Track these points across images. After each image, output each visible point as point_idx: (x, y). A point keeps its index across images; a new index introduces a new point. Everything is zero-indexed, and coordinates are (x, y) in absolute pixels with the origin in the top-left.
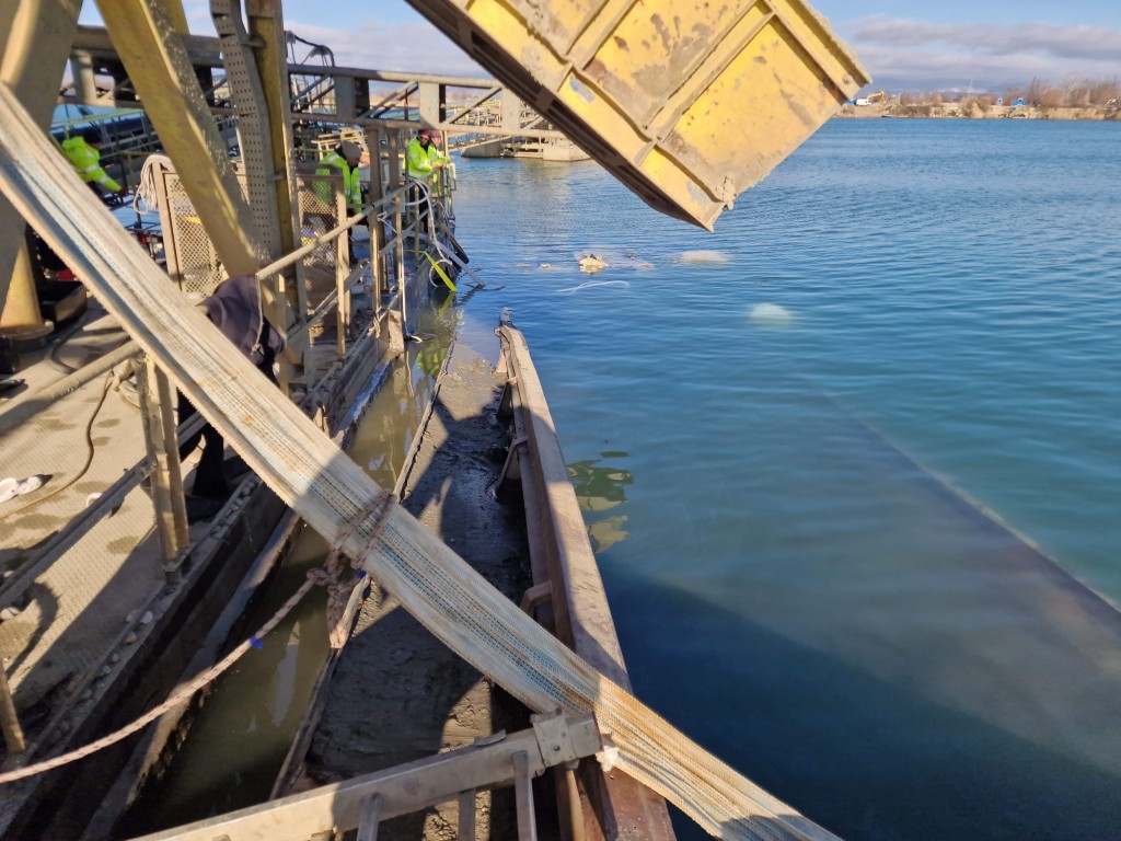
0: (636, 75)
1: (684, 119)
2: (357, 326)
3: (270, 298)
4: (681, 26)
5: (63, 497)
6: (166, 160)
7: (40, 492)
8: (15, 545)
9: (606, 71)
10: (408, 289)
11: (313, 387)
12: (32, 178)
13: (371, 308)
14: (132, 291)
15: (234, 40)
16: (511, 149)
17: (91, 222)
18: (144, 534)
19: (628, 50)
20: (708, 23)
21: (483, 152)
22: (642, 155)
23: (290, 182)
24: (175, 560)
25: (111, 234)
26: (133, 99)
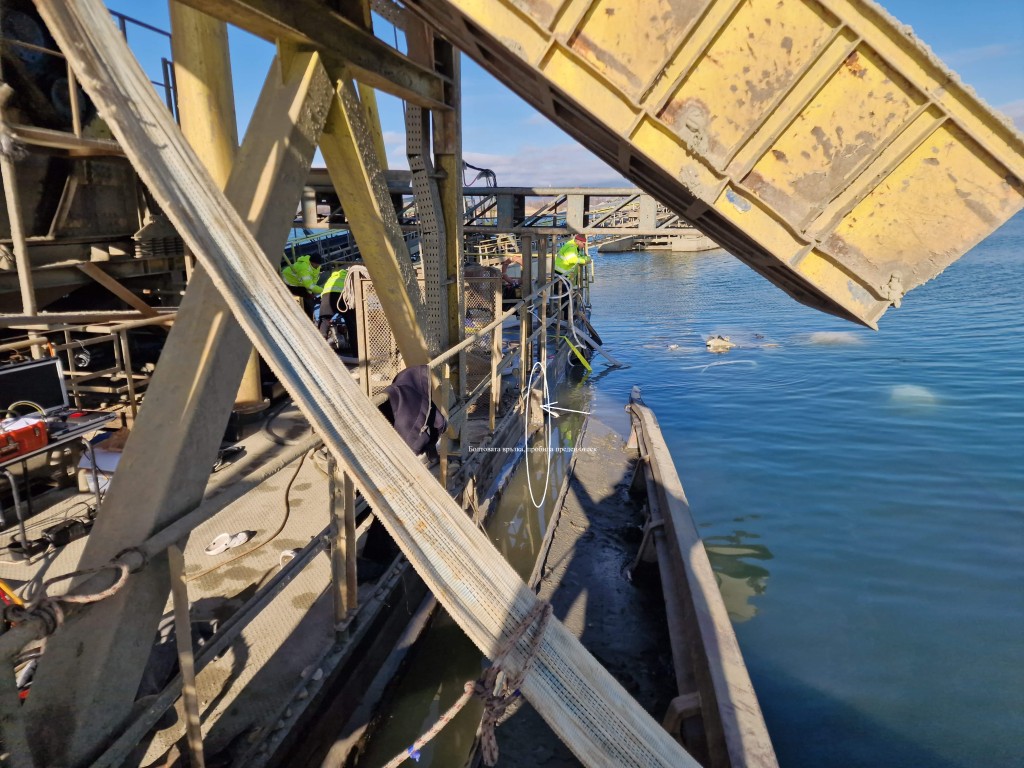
0: (794, 184)
1: (845, 222)
2: (506, 404)
3: (436, 383)
4: (844, 136)
5: (263, 552)
6: (363, 269)
7: (246, 546)
8: (222, 594)
9: (763, 182)
10: (549, 370)
11: (466, 460)
12: (264, 310)
13: (518, 388)
14: (333, 406)
15: (423, 174)
16: (642, 244)
17: (306, 345)
18: (321, 591)
19: (787, 161)
20: (873, 130)
21: (617, 248)
22: (799, 257)
23: (458, 285)
24: (344, 621)
25: (321, 354)
26: (343, 221)
